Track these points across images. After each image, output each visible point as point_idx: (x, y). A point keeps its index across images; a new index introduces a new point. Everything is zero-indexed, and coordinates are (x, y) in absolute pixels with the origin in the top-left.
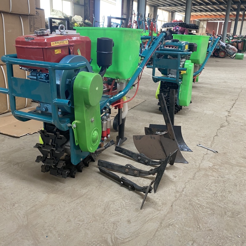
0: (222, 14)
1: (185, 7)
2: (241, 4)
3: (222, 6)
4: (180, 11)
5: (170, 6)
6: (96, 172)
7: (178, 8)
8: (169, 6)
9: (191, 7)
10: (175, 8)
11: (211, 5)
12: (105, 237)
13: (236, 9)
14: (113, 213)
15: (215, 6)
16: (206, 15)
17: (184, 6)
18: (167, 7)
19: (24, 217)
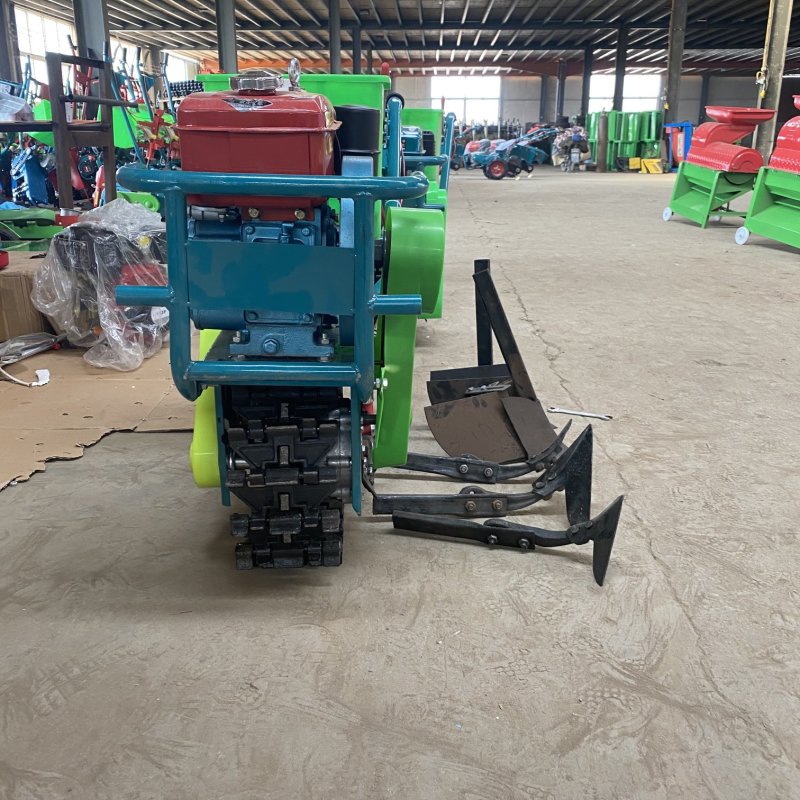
0: (307, 55)
1: (214, 33)
2: (362, 28)
3: (307, 33)
4: (180, 46)
5: (145, 26)
6: (380, 533)
7: (173, 35)
8: (143, 29)
9: (235, 34)
10: (162, 35)
11: (276, 28)
12: (599, 673)
13: (350, 42)
14: (550, 613)
15: (287, 32)
16: (260, 60)
17: (211, 27)
18: (137, 31)
19: (329, 705)
